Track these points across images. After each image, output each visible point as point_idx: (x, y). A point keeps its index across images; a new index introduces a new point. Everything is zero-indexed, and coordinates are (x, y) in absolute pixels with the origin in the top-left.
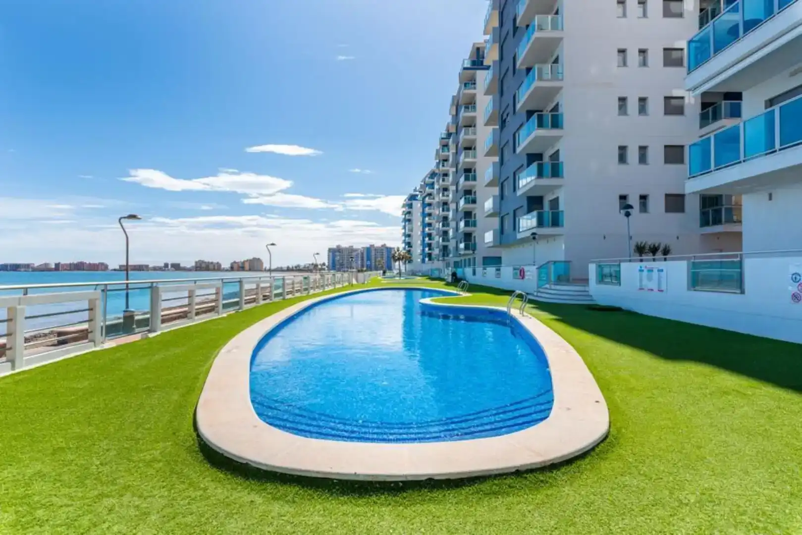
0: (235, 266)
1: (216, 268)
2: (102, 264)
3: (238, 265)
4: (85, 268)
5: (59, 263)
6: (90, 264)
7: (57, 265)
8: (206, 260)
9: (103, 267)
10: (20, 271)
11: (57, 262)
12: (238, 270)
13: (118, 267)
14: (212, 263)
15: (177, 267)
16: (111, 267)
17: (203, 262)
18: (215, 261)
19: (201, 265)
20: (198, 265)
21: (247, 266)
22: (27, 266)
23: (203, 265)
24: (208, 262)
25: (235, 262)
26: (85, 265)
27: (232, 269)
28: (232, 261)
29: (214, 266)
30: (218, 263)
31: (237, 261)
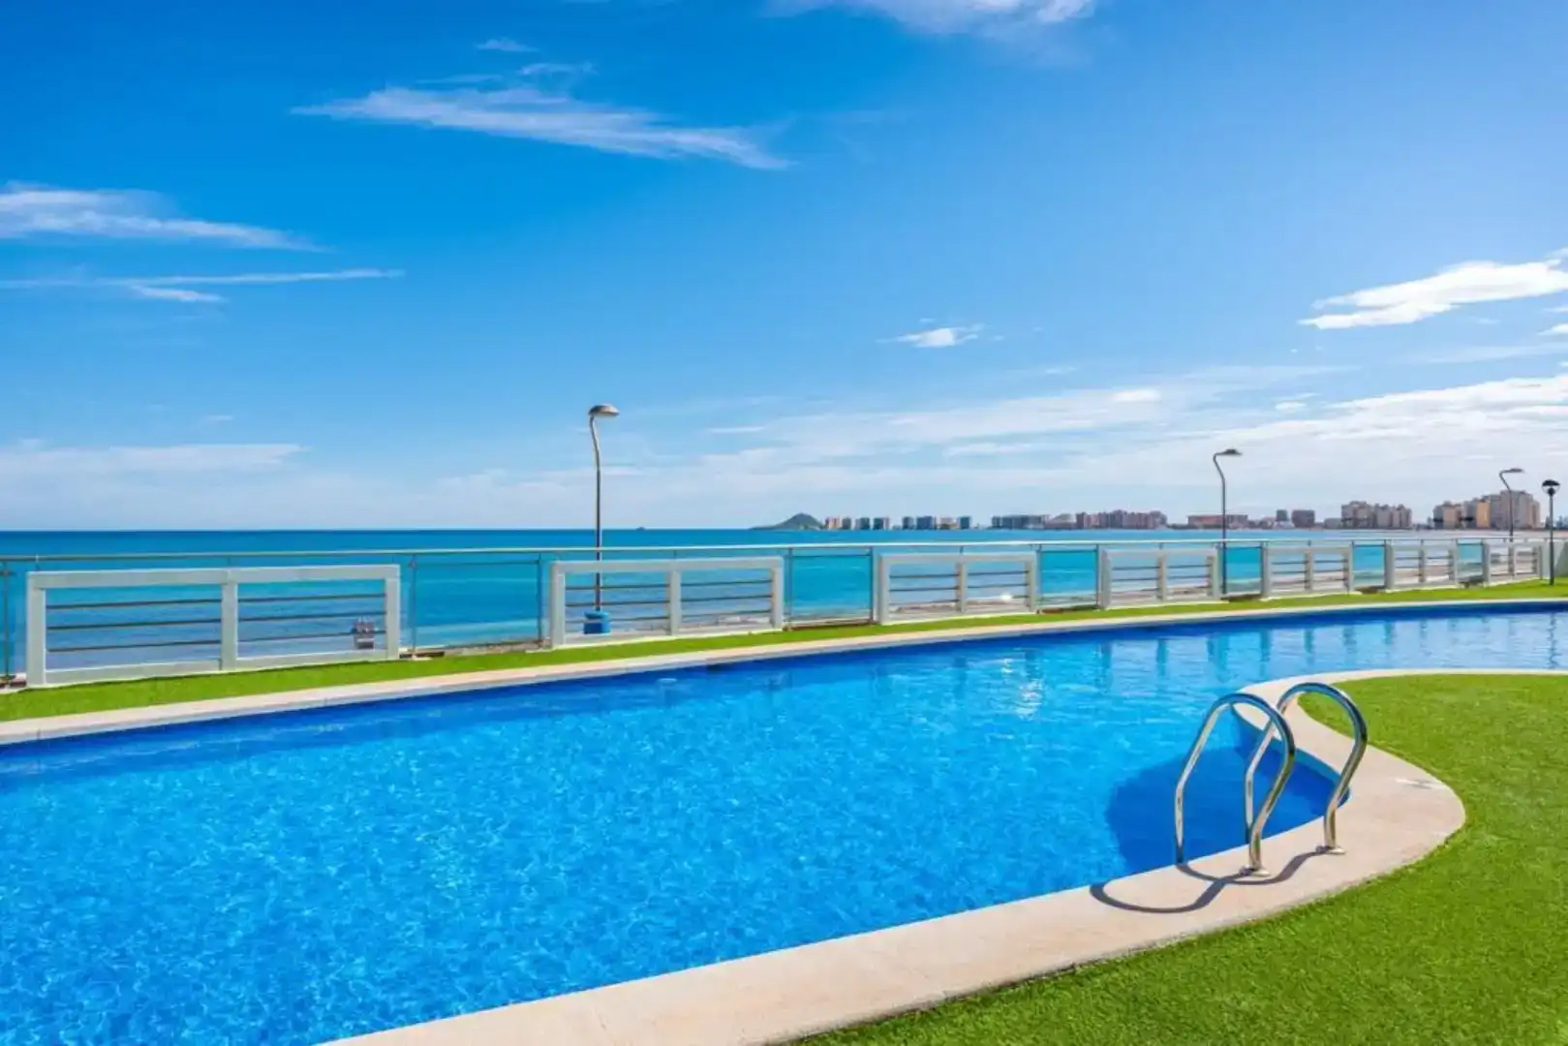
0: (1449, 517)
1: (1396, 522)
2: (1156, 515)
3: (1459, 513)
4: (1124, 523)
5: (1083, 514)
6: (1133, 514)
7: (1080, 517)
8: (1371, 501)
9: (1158, 520)
10: (1026, 528)
11: (1080, 512)
12: (1458, 527)
13: (1186, 522)
14: (1385, 508)
15: (1304, 520)
16: (1170, 521)
17: (1363, 506)
18: (1393, 502)
19: (1355, 512)
20: (1350, 515)
21: (1483, 515)
22: (1038, 520)
23: (1363, 515)
24: (1377, 506)
25: (1447, 505)
26: (1124, 517)
27: (1438, 522)
28: (1441, 503)
29: (1391, 516)
30: (1401, 508)
31: (1454, 501)
